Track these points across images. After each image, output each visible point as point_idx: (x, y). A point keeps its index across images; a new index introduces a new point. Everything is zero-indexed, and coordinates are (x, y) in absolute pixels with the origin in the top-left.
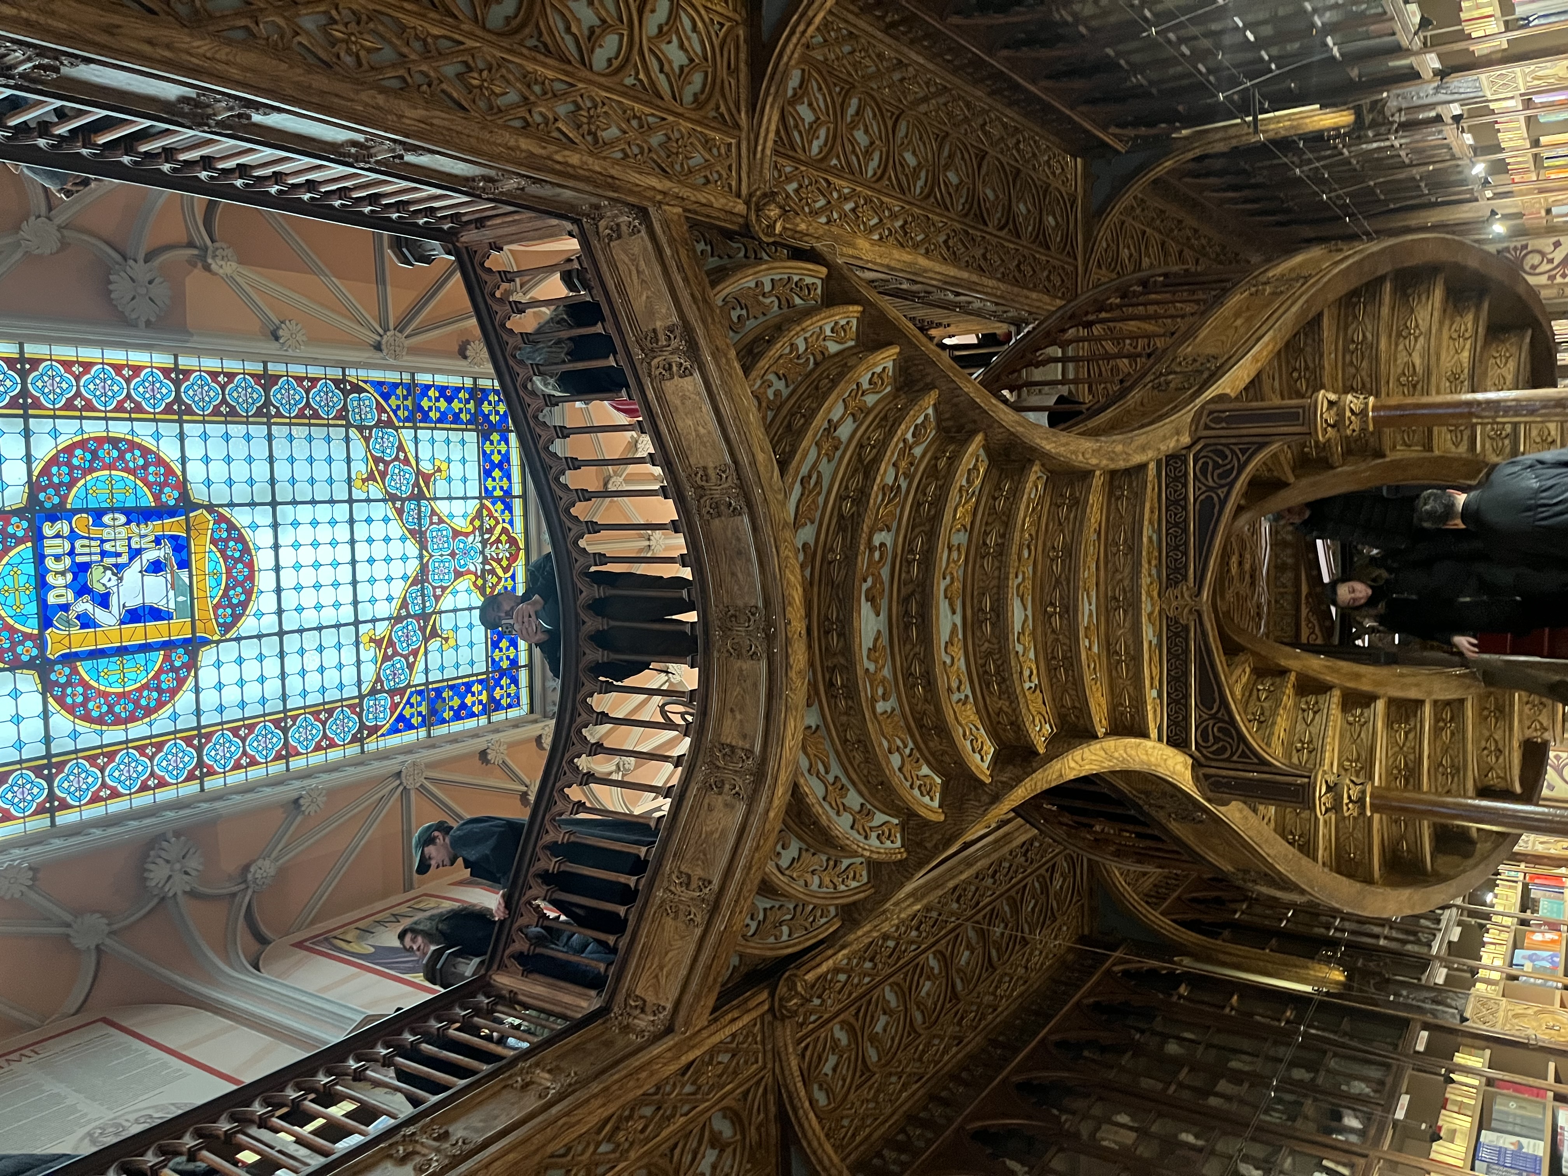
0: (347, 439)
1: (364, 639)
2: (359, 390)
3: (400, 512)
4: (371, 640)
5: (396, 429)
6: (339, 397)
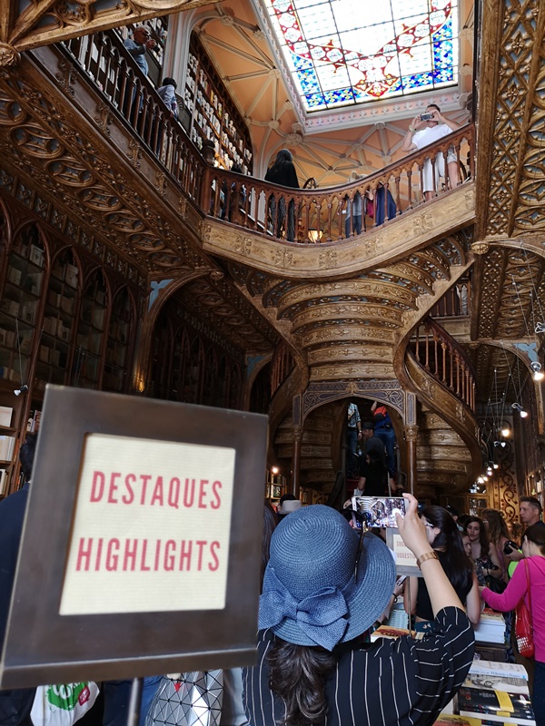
0: (422, 14)
2: (447, 16)
3: (391, 43)
4: (331, 41)
5: (429, 35)
6: (443, 6)
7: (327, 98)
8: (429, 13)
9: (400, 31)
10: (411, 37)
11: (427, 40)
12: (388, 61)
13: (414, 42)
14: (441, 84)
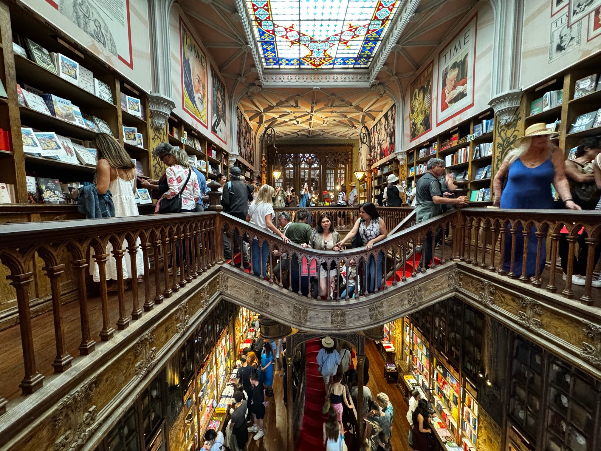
0: (366, 20)
1: (294, 23)
2: (382, 25)
3: (336, 35)
4: (293, 25)
5: (365, 35)
6: (383, 17)
7: (280, 62)
8: (371, 20)
9: (346, 28)
10: (352, 33)
11: (363, 38)
12: (330, 47)
14: (359, 66)
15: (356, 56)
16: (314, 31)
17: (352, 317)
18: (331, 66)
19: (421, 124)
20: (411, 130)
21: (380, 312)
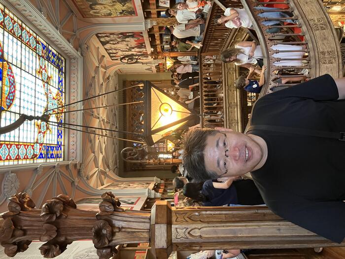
0: (36, 58)
1: (36, 124)
2: (39, 44)
3: (44, 85)
4: (37, 125)
5: (45, 60)
6: (35, 43)
7: (60, 143)
8: (37, 53)
9: (40, 76)
11: (47, 62)
12: (51, 93)
13: (46, 71)
14: (64, 68)
15: (57, 70)
16: (41, 106)
17: (325, 45)
18: (63, 94)
19: (123, 6)
20: (127, 16)
21: (319, 21)
